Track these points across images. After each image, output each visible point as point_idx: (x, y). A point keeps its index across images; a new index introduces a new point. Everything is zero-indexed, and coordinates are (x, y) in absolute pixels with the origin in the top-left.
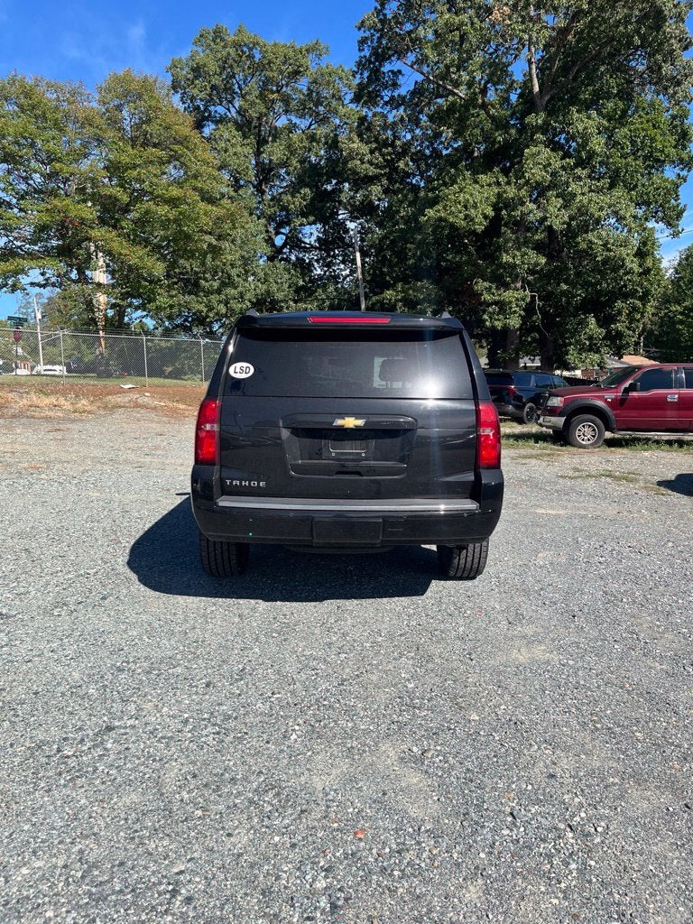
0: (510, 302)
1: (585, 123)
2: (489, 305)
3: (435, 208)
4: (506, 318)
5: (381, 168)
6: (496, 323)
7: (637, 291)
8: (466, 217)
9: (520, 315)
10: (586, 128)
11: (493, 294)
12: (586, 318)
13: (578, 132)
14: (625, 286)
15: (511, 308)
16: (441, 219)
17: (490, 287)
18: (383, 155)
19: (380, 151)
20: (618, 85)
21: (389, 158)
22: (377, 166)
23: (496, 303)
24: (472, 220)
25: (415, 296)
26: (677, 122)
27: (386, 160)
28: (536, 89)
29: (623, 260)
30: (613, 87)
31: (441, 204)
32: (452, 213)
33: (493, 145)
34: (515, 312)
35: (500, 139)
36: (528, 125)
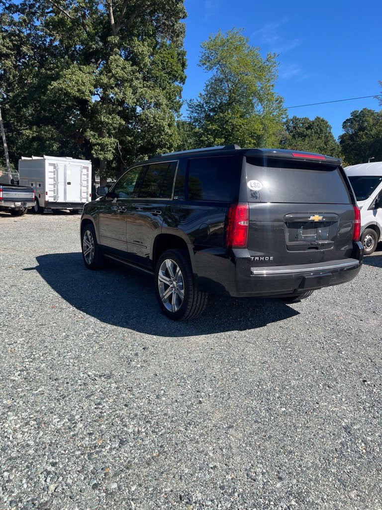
0: (107, 145)
1: (142, 48)
2: (95, 145)
3: (58, 82)
4: (105, 154)
5: (11, 49)
6: (100, 156)
7: (167, 145)
8: (79, 90)
9: (113, 152)
10: (142, 51)
11: (97, 139)
12: (144, 156)
13: (139, 52)
14: (162, 141)
15: (107, 148)
16: (61, 89)
17: (95, 135)
18: (11, 41)
19: (10, 38)
20: (153, 30)
21: (16, 43)
22: (8, 48)
23: (98, 144)
24: (83, 93)
25: (45, 135)
26: (180, 57)
27: (14, 45)
28: (113, 22)
29: (164, 127)
30: (150, 31)
31: (61, 79)
32: (69, 86)
33: (90, 49)
34: (110, 150)
35: (94, 46)
36: (109, 42)
